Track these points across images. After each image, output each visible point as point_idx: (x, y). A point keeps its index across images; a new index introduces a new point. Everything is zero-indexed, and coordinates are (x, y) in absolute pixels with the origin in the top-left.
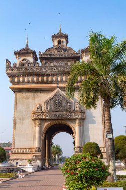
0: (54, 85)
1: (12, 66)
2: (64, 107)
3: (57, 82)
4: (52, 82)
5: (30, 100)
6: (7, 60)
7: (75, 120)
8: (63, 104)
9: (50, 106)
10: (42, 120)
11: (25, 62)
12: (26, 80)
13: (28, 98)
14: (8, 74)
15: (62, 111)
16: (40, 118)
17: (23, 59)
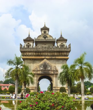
0: (44, 57)
1: (23, 47)
4: (42, 56)
5: (32, 64)
6: (20, 44)
8: (48, 67)
12: (30, 54)
13: (30, 63)
14: (21, 51)
16: (37, 73)
17: (28, 43)
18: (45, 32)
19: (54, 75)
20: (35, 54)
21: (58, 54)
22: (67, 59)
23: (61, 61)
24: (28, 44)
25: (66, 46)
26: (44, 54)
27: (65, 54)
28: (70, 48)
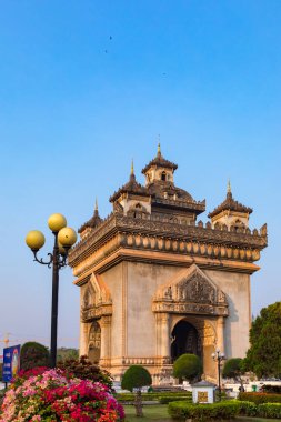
0: (188, 259)
1: (126, 214)
2: (207, 296)
3: (192, 253)
4: (184, 252)
5: (149, 278)
7: (217, 317)
8: (205, 292)
9: (187, 292)
10: (172, 314)
11: (138, 209)
12: (145, 242)
13: (145, 274)
15: (204, 302)
16: (171, 309)
17: (136, 202)
18: (163, 177)
19: (220, 320)
20: (161, 244)
21: (229, 251)
22: (250, 272)
23: (236, 275)
24: (138, 205)
25: (255, 230)
26: (189, 247)
27: (248, 254)
28: (265, 236)
